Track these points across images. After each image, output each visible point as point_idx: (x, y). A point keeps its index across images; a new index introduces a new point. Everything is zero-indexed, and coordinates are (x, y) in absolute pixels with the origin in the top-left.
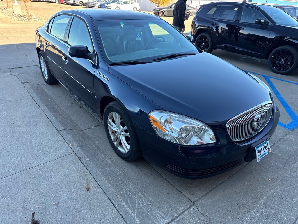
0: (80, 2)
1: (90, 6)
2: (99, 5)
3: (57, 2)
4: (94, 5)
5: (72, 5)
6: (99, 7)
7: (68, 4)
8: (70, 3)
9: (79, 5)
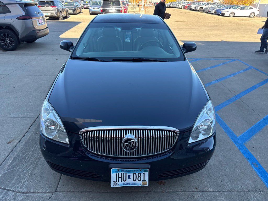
0: (200, 8)
1: (207, 11)
2: (215, 11)
3: (182, 8)
4: (210, 10)
5: (193, 10)
6: (215, 12)
7: (190, 10)
8: (192, 8)
9: (198, 11)
